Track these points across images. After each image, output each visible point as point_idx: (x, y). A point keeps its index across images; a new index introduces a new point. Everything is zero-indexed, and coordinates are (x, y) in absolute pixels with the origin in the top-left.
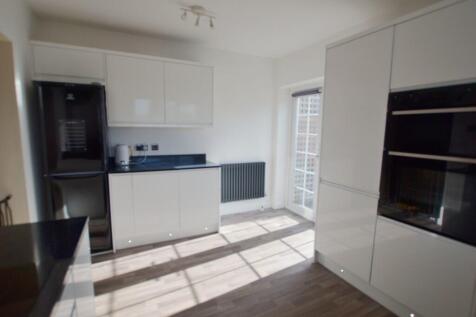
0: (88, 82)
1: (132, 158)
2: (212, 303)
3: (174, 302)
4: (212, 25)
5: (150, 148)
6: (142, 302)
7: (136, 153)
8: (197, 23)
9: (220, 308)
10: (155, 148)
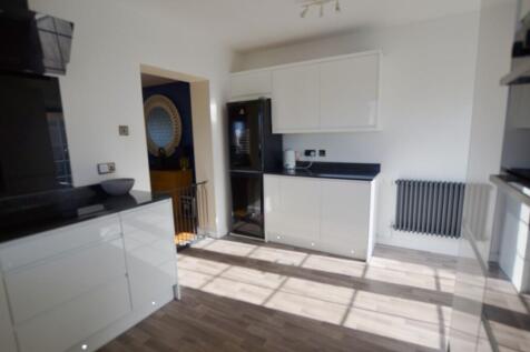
0: (256, 98)
1: (298, 163)
2: (271, 312)
3: (250, 293)
4: (337, 9)
5: (317, 152)
6: (235, 281)
7: (304, 159)
8: (321, 14)
9: (269, 319)
10: (322, 153)
